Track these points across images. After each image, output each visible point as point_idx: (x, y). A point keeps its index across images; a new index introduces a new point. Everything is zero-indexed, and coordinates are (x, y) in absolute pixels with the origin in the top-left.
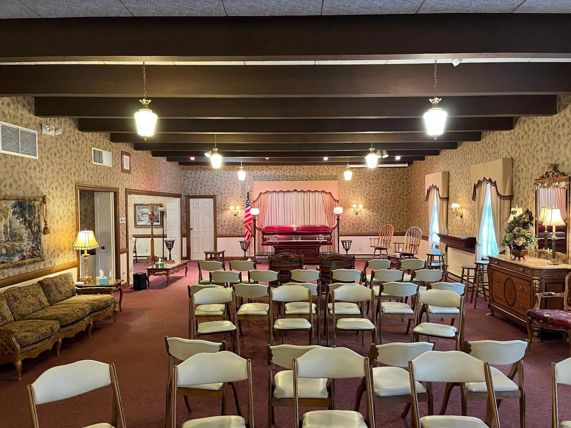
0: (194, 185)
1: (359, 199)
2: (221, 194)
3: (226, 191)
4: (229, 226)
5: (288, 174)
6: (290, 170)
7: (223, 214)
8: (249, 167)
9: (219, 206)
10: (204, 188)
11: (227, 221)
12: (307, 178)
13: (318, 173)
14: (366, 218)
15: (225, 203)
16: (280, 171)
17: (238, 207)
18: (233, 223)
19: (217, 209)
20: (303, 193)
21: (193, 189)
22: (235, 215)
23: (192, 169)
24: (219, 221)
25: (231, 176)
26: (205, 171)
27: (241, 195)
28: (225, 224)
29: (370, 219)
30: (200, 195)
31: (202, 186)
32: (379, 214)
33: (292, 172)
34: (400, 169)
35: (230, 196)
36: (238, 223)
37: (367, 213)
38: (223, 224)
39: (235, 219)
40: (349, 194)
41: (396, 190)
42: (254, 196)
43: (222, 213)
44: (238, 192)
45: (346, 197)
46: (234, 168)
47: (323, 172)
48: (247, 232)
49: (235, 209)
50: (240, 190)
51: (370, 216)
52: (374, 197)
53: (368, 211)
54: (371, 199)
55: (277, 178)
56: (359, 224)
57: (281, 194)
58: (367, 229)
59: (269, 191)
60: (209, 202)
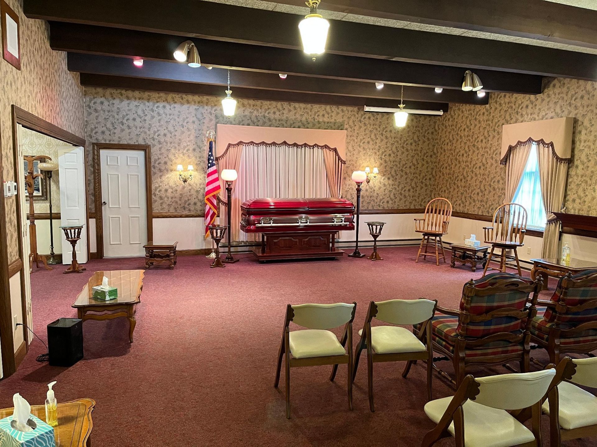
0: (109, 125)
1: (372, 160)
2: (160, 142)
3: (168, 139)
4: (174, 199)
5: (272, 116)
6: (275, 110)
7: (164, 178)
8: (207, 99)
9: (156, 165)
10: (128, 131)
11: (170, 190)
12: (300, 124)
13: (316, 117)
14: (380, 188)
15: (167, 159)
16: (260, 110)
17: (191, 167)
18: (181, 194)
19: (152, 169)
20: (295, 148)
21: (107, 133)
22: (185, 181)
23: (104, 96)
24: (156, 190)
25: (176, 113)
26: (128, 102)
27: (195, 146)
28: (166, 196)
29: (385, 190)
30: (121, 143)
31: (125, 127)
32: (397, 183)
33: (277, 113)
34: (425, 119)
35: (175, 148)
36: (189, 193)
37: (382, 180)
38: (164, 196)
39: (184, 188)
40: (359, 152)
41: (419, 149)
42: (219, 150)
43: (161, 176)
44: (189, 141)
45: (355, 156)
46: (182, 99)
47: (323, 115)
48: (210, 208)
49: (186, 170)
50: (192, 137)
51: (385, 185)
52: (392, 159)
53: (383, 178)
54: (387, 160)
55: (255, 121)
56: (371, 197)
57: (262, 148)
58: (381, 204)
59: (243, 143)
60: (136, 156)
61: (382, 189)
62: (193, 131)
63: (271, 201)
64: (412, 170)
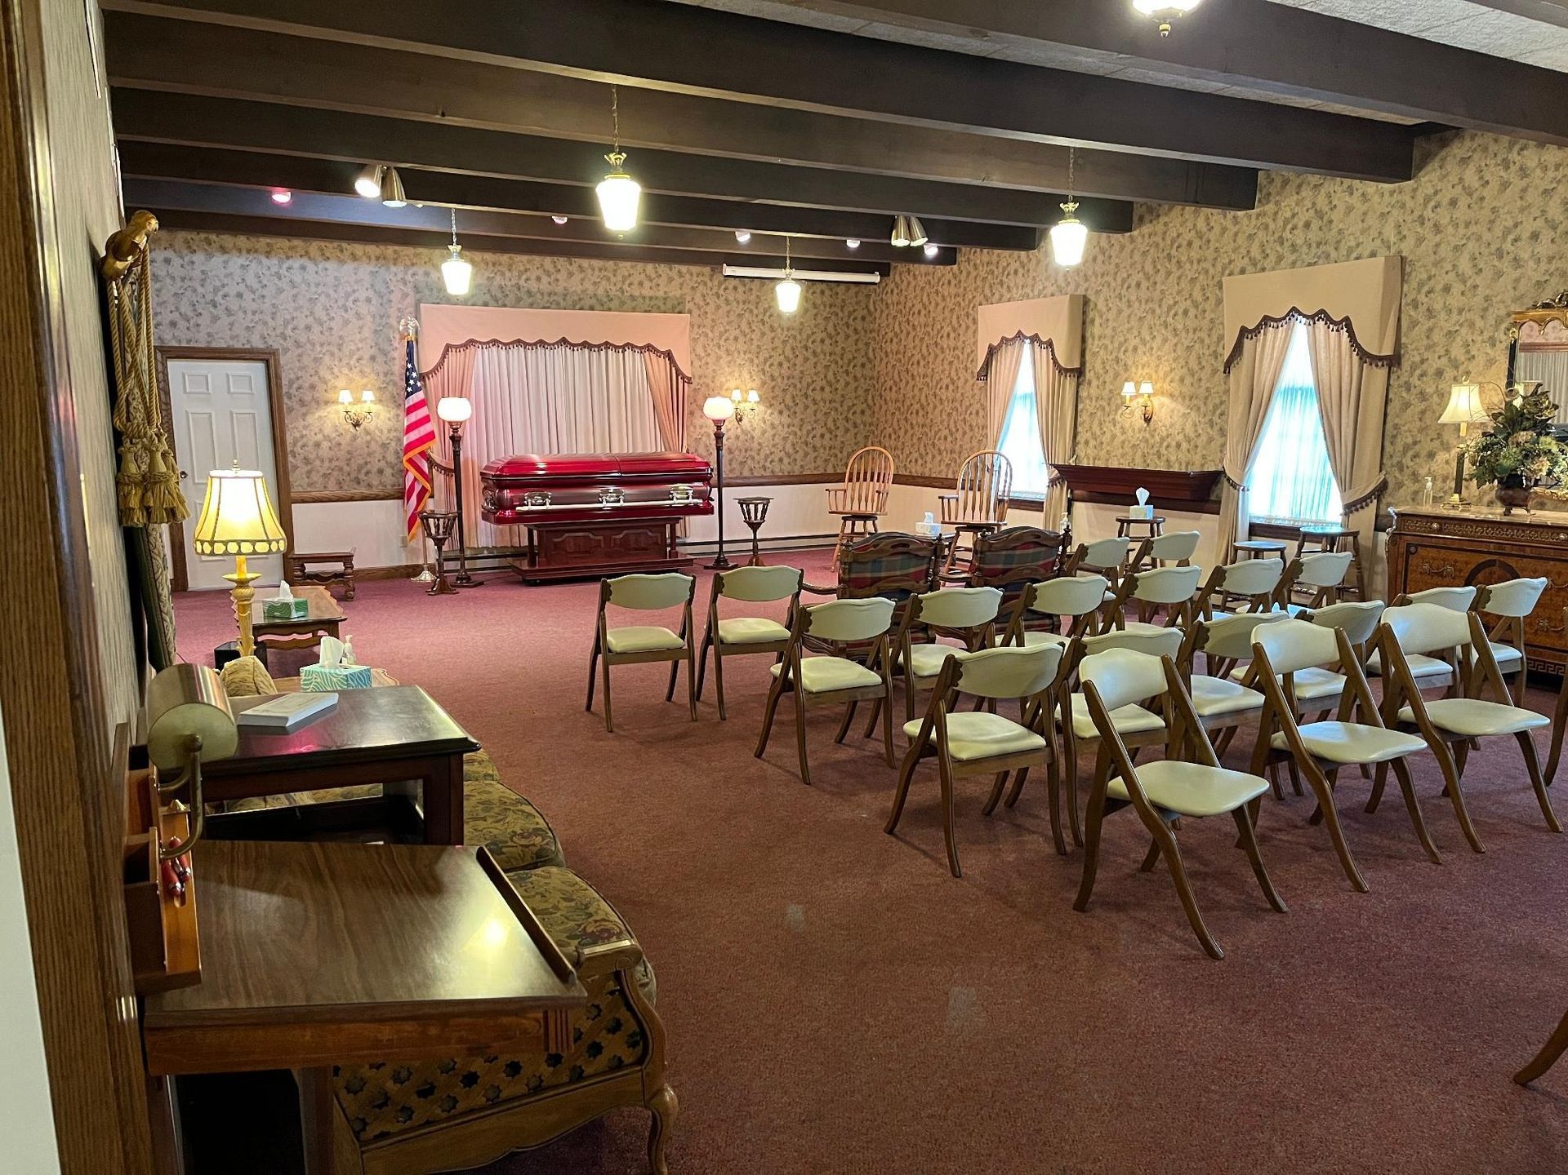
0: (185, 308)
1: (746, 375)
2: (298, 344)
3: (315, 336)
4: (335, 463)
5: (533, 286)
6: (540, 272)
7: (310, 419)
8: (395, 252)
9: (293, 391)
10: (227, 320)
11: (325, 445)
12: (593, 301)
13: (626, 287)
14: (764, 432)
15: (315, 379)
16: (508, 274)
17: (369, 396)
18: (349, 452)
19: (286, 400)
20: (586, 351)
21: (182, 324)
22: (356, 425)
23: (171, 246)
24: (295, 445)
25: (330, 280)
26: (225, 257)
27: (373, 351)
28: (318, 456)
29: (774, 436)
30: (214, 345)
31: (220, 312)
32: (797, 421)
33: (545, 279)
34: (848, 290)
35: (332, 354)
36: (366, 450)
37: (767, 417)
38: (312, 456)
39: (355, 438)
40: (719, 358)
41: (838, 350)
42: (428, 358)
43: (305, 415)
44: (361, 341)
45: (711, 367)
46: (342, 251)
47: (641, 284)
48: (415, 479)
49: (358, 401)
50: (367, 333)
51: (773, 426)
52: (785, 371)
53: (769, 411)
54: (776, 375)
55: (499, 295)
56: (746, 451)
57: (517, 353)
58: (768, 464)
59: (476, 342)
60: (247, 373)
61: (768, 435)
62: (369, 318)
63: (539, 459)
64: (827, 395)
